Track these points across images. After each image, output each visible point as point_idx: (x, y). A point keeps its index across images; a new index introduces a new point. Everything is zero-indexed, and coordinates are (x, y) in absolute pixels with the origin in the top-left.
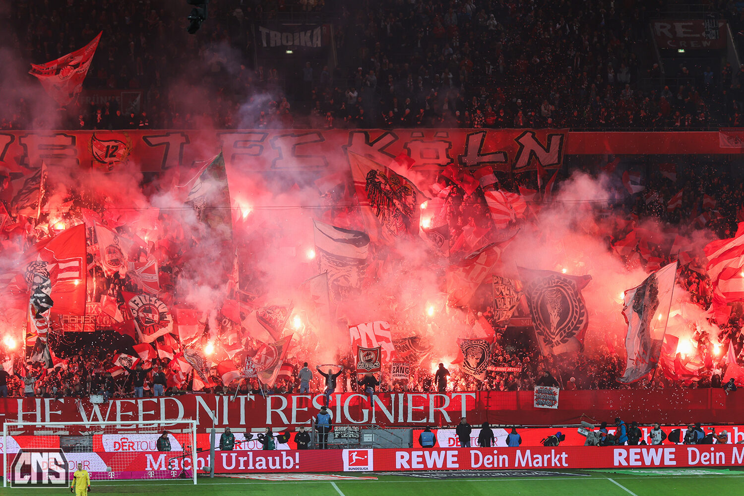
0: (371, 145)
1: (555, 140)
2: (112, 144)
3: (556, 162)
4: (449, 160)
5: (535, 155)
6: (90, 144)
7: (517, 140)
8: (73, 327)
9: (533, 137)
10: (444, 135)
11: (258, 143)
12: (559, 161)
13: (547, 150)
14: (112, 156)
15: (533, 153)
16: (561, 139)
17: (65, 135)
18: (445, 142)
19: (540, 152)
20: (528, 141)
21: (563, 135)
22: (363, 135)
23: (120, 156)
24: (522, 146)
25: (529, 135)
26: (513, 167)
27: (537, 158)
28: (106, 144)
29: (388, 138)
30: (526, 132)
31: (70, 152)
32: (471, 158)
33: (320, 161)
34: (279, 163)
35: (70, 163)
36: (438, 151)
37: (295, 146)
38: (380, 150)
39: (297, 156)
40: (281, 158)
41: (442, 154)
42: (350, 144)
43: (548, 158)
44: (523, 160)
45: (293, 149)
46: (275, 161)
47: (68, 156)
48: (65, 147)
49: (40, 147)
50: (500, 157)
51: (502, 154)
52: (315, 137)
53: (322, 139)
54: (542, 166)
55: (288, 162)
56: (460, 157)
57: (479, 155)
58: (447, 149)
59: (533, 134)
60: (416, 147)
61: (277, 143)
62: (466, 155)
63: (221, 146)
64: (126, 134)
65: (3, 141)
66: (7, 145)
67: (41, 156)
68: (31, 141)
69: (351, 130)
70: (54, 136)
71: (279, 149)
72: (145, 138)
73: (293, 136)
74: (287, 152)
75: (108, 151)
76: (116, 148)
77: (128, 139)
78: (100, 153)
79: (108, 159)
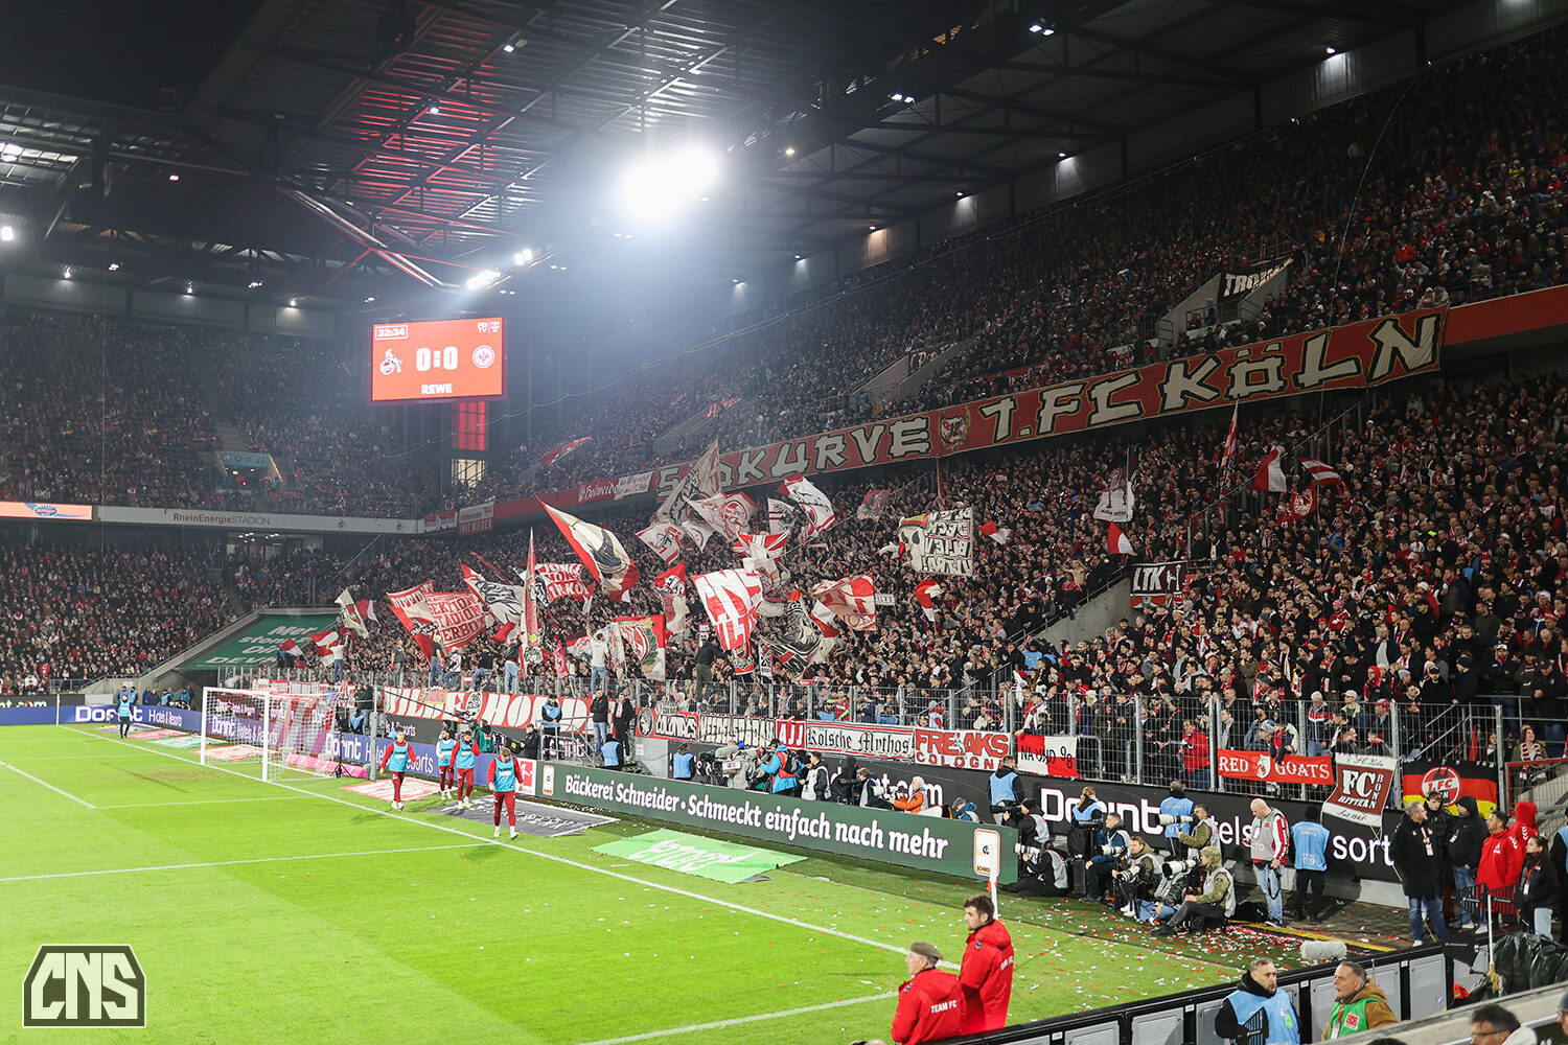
0: (1190, 378)
1: (1428, 325)
2: (956, 420)
3: (1430, 360)
4: (1282, 383)
5: (1400, 355)
6: (939, 423)
7: (1372, 336)
9: (1396, 326)
10: (1276, 347)
11: (1075, 397)
12: (1434, 358)
13: (1416, 344)
14: (955, 434)
15: (1395, 351)
16: (1436, 323)
17: (922, 418)
18: (1276, 357)
19: (1405, 348)
20: (1389, 336)
21: (1438, 316)
22: (1182, 366)
23: (960, 433)
24: (1381, 344)
25: (1390, 324)
26: (1370, 379)
27: (1402, 359)
28: (950, 422)
29: (1211, 364)
30: (1385, 321)
31: (924, 435)
32: (1311, 376)
33: (1133, 409)
34: (1095, 419)
35: (923, 447)
36: (1266, 371)
37: (1110, 393)
38: (1200, 383)
39: (1112, 407)
40: (1097, 411)
41: (1273, 375)
42: (1167, 381)
43: (1418, 356)
44: (1382, 367)
45: (1109, 398)
46: (1090, 416)
47: (923, 441)
48: (921, 430)
49: (904, 434)
50: (1349, 367)
51: (1353, 361)
52: (1132, 378)
53: (1139, 379)
54: (1409, 371)
55: (1104, 415)
56: (1295, 377)
57: (1321, 368)
58: (1278, 368)
59: (1395, 321)
60: (1240, 371)
61: (1094, 394)
62: (1303, 372)
63: (1044, 407)
64: (966, 407)
65: (877, 432)
66: (880, 435)
67: (903, 443)
68: (897, 429)
69: (1170, 362)
70: (913, 420)
71: (1096, 399)
72: (981, 409)
73: (1109, 381)
74: (1102, 403)
75: (952, 429)
76: (959, 424)
77: (968, 413)
78: (946, 432)
79: (952, 439)
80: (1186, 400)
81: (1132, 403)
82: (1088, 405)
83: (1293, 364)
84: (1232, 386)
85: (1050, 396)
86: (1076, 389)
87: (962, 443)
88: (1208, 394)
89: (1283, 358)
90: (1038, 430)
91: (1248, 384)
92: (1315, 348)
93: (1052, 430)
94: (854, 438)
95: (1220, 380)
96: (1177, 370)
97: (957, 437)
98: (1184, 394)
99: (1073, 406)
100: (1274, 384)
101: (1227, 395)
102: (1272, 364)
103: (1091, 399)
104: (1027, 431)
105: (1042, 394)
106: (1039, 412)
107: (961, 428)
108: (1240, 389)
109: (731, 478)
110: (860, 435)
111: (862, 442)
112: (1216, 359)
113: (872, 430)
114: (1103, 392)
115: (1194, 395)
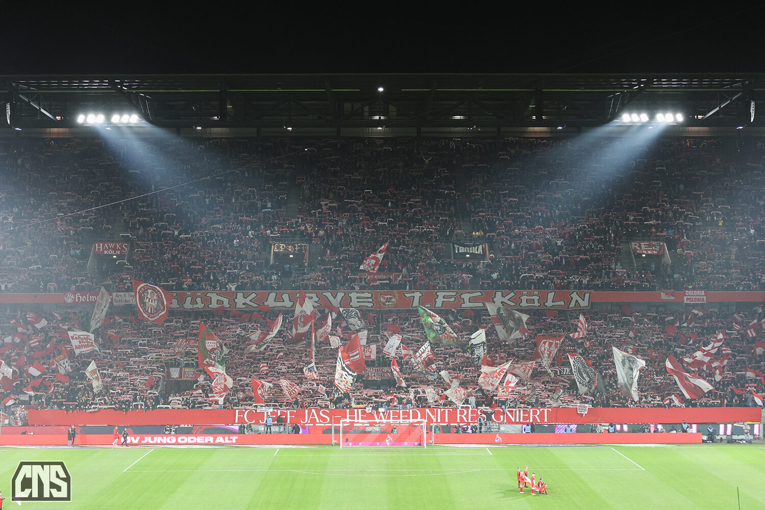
0: (504, 297)
1: (587, 295)
2: (389, 296)
3: (587, 305)
4: (539, 304)
6: (379, 296)
7: (570, 295)
8: (371, 378)
9: (577, 294)
10: (537, 293)
11: (453, 296)
12: (589, 305)
13: (583, 300)
14: (389, 302)
15: (577, 301)
16: (590, 295)
17: (369, 293)
18: (537, 296)
19: (580, 301)
20: (575, 296)
21: (590, 293)
22: (501, 293)
23: (392, 302)
24: (572, 298)
26: (568, 308)
27: (579, 304)
28: (386, 297)
29: (512, 294)
30: (574, 292)
31: (370, 300)
32: (549, 304)
33: (481, 305)
34: (463, 305)
35: (370, 305)
36: (534, 300)
37: (470, 297)
38: (509, 300)
39: (471, 302)
40: (464, 303)
41: (536, 301)
42: (495, 297)
43: (584, 303)
44: (572, 305)
45: (469, 299)
46: (461, 304)
47: (369, 302)
48: (368, 298)
49: (357, 298)
50: (562, 303)
52: (479, 294)
53: (482, 295)
54: (581, 307)
55: (467, 305)
56: (544, 303)
57: (553, 302)
58: (538, 300)
60: (524, 298)
61: (462, 297)
62: (547, 302)
63: (437, 298)
64: (395, 292)
65: (340, 295)
66: (343, 297)
67: (358, 302)
68: (354, 295)
69: (495, 291)
70: (363, 293)
71: (463, 299)
72: (403, 294)
73: (469, 293)
74: (466, 300)
75: (387, 300)
76: (391, 298)
77: (396, 294)
78: (384, 300)
79: (387, 304)
80: (503, 305)
81: (480, 302)
82: (460, 300)
83: (543, 299)
84: (521, 302)
85: (441, 294)
86: (454, 294)
87: (393, 306)
88: (512, 304)
89: (540, 297)
90: (435, 306)
91: (527, 303)
92: (551, 296)
93: (442, 306)
94: (325, 296)
95: (516, 300)
96: (499, 294)
98: (502, 302)
99: (452, 299)
100: (537, 304)
101: (519, 305)
102: (536, 298)
104: (429, 305)
105: (436, 293)
106: (435, 299)
107: (393, 300)
108: (524, 304)
109: (229, 304)
110: (328, 295)
111: (331, 298)
112: (514, 293)
113: (337, 294)
114: (466, 296)
115: (506, 303)
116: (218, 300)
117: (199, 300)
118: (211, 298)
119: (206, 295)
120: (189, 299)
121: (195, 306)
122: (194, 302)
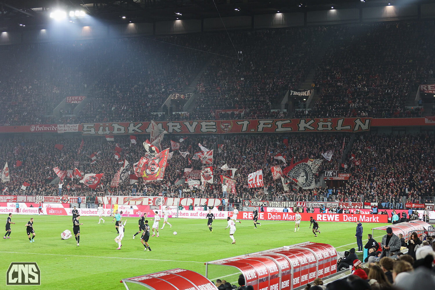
0: (306, 124)
1: (367, 121)
2: (227, 124)
3: (367, 128)
4: (332, 128)
6: (220, 124)
7: (354, 121)
10: (331, 120)
11: (270, 124)
13: (365, 125)
15: (360, 125)
16: (369, 121)
17: (213, 122)
18: (330, 122)
19: (362, 125)
20: (358, 122)
23: (229, 128)
24: (356, 124)
25: (359, 119)
26: (353, 131)
27: (361, 127)
28: (225, 124)
29: (312, 121)
30: (358, 119)
31: (215, 127)
32: (339, 128)
33: (290, 129)
34: (277, 130)
35: (214, 130)
37: (282, 124)
38: (309, 125)
39: (283, 128)
40: (278, 128)
41: (329, 126)
42: (300, 124)
43: (365, 127)
44: (356, 128)
46: (276, 129)
48: (213, 125)
49: (206, 126)
50: (349, 127)
51: (349, 126)
52: (289, 121)
53: (291, 122)
54: (363, 130)
55: (280, 129)
56: (335, 128)
57: (342, 126)
58: (331, 125)
59: (360, 119)
60: (320, 124)
61: (277, 124)
62: (337, 127)
63: (259, 125)
64: (231, 121)
65: (195, 124)
66: (196, 125)
67: (206, 128)
68: (204, 124)
69: (300, 119)
70: (210, 122)
71: (277, 125)
72: (237, 122)
73: (282, 121)
74: (280, 126)
75: (225, 126)
76: (228, 126)
77: (232, 123)
78: (223, 127)
79: (225, 129)
80: (305, 129)
81: (289, 128)
82: (275, 126)
83: (335, 124)
84: (318, 127)
85: (262, 122)
86: (271, 122)
87: (229, 131)
88: (312, 128)
89: (332, 123)
90: (257, 130)
91: (322, 127)
92: (340, 122)
93: (262, 131)
94: (185, 124)
95: (315, 125)
96: (303, 121)
97: (227, 129)
98: (304, 127)
99: (270, 126)
100: (330, 128)
101: (317, 129)
102: (329, 124)
103: (276, 125)
104: (254, 130)
105: (259, 121)
107: (229, 127)
108: (320, 128)
109: (124, 131)
110: (187, 124)
111: (189, 126)
112: (314, 120)
113: (193, 123)
114: (279, 123)
115: (308, 128)
116: (118, 128)
117: (107, 128)
118: (114, 127)
119: (111, 125)
120: (101, 128)
121: (105, 133)
122: (104, 130)
